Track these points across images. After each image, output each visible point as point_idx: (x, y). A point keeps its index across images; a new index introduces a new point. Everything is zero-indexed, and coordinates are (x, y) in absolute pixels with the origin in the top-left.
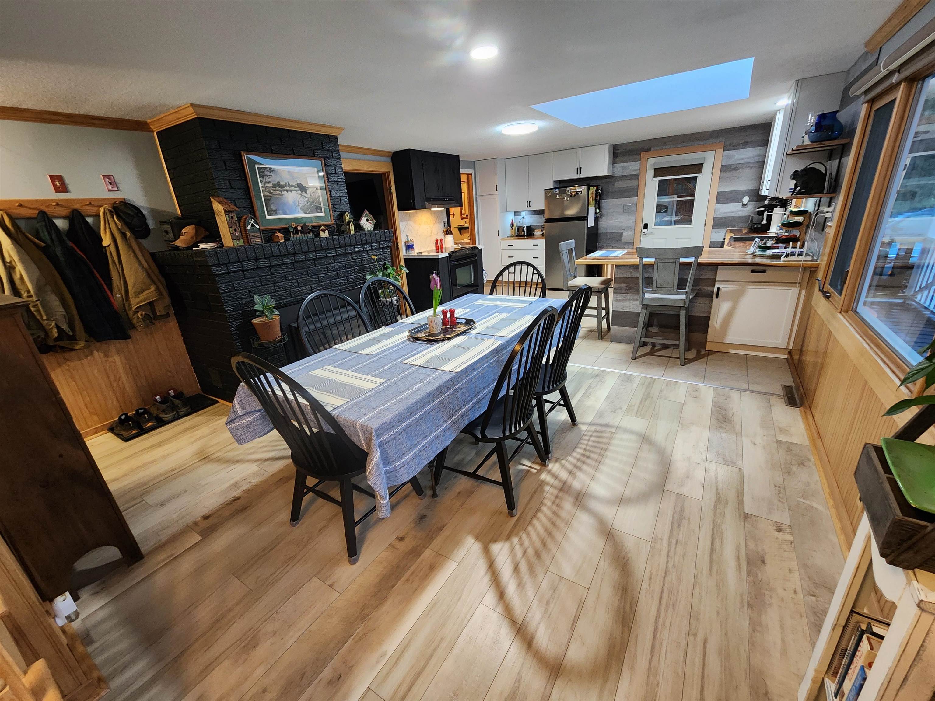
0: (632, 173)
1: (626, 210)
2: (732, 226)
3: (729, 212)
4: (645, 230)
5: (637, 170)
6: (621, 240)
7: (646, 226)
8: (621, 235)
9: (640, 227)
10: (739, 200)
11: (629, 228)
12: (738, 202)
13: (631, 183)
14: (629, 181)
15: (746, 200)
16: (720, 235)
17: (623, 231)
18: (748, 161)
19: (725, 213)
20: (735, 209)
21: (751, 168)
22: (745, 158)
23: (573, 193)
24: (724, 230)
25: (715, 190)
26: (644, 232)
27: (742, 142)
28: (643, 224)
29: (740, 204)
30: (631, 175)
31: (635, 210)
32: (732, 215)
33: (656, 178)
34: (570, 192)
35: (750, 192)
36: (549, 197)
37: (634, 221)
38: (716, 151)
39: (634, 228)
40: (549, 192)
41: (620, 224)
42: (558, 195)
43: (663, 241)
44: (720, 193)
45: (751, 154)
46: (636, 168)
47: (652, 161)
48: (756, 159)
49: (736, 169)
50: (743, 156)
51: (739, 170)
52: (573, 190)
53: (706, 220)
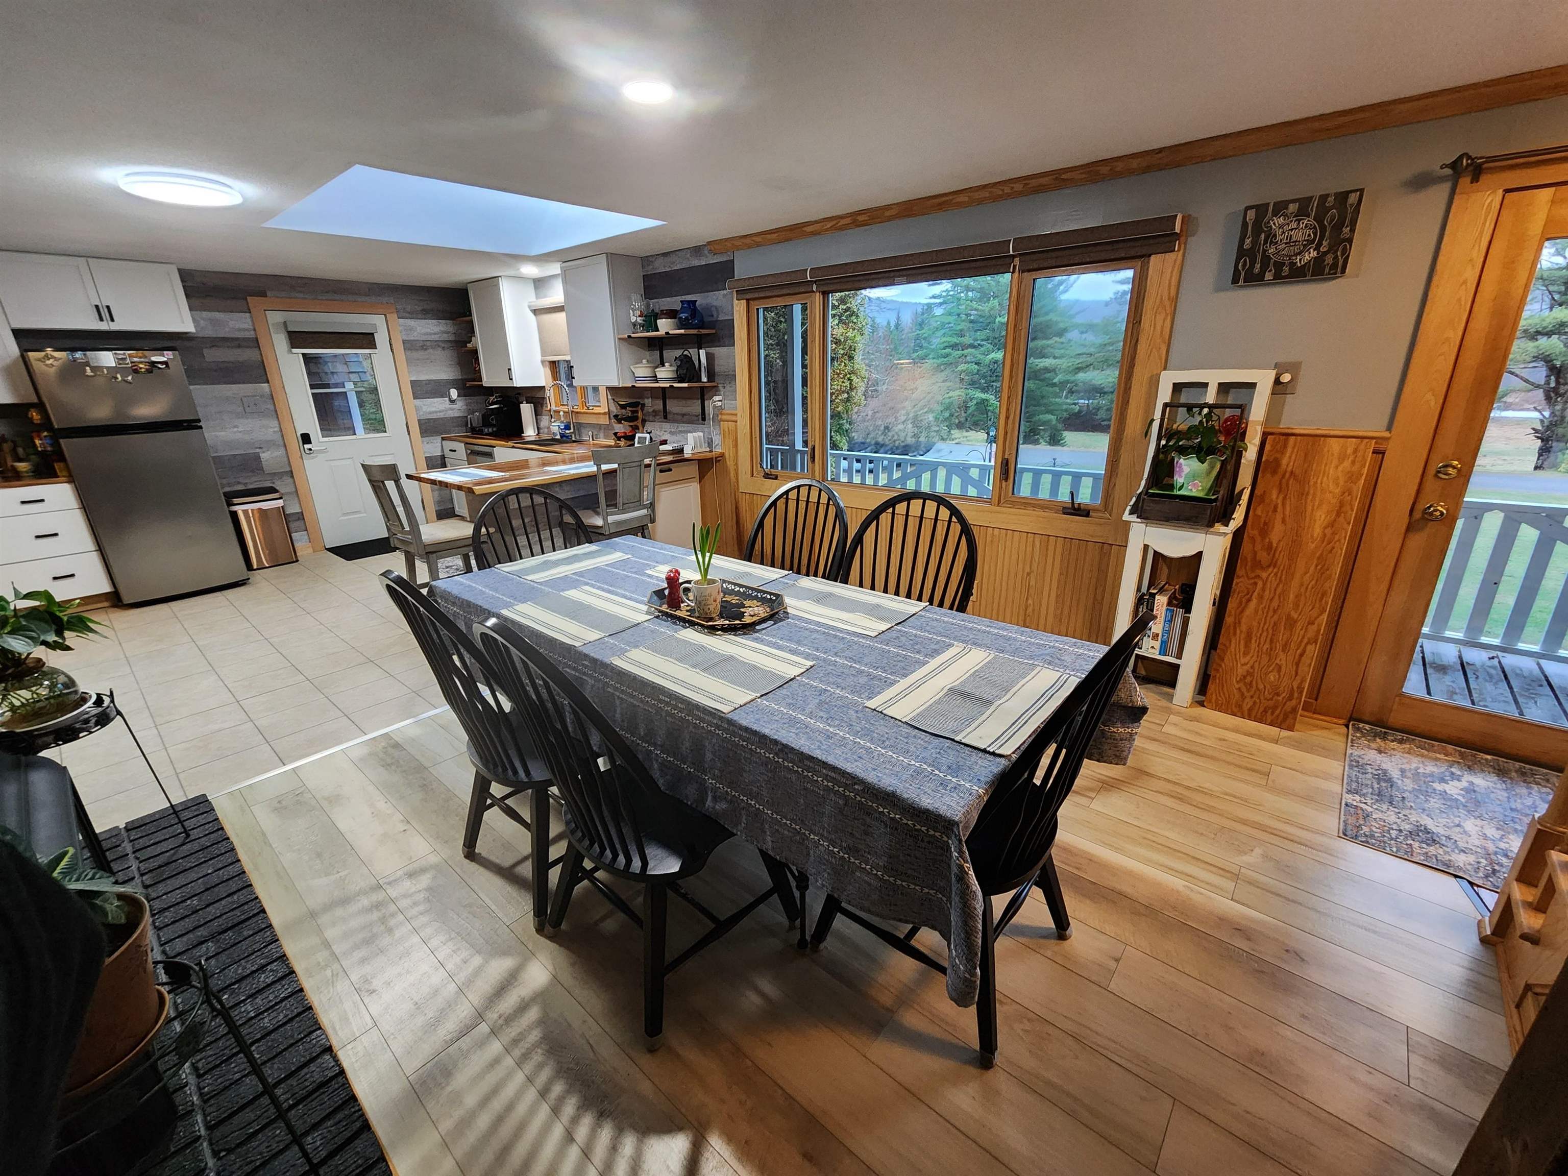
0: (239, 335)
1: (248, 409)
2: (446, 433)
3: (436, 412)
4: (307, 446)
5: (249, 330)
6: (262, 469)
7: (306, 439)
8: (257, 458)
9: (294, 443)
10: (444, 394)
11: (270, 444)
12: (442, 396)
13: (247, 354)
14: (239, 351)
15: (454, 393)
16: (434, 447)
17: (258, 450)
18: (436, 337)
19: (431, 413)
20: (442, 407)
21: (443, 348)
22: (431, 334)
23: (141, 366)
24: (439, 439)
25: (408, 377)
26: (310, 449)
27: (419, 309)
28: (299, 435)
29: (447, 399)
30: (237, 339)
31: (272, 407)
32: (441, 415)
33: (294, 350)
34: (128, 361)
35: (455, 384)
36: (53, 370)
37: (277, 429)
38: (385, 315)
39: (281, 443)
40: (47, 357)
41: (247, 437)
42: (88, 368)
43: (349, 462)
44: (414, 383)
45: (437, 329)
46: (246, 326)
47: (275, 317)
48: (445, 337)
49: (424, 347)
50: (428, 331)
51: (429, 351)
52: (140, 358)
53: (407, 424)
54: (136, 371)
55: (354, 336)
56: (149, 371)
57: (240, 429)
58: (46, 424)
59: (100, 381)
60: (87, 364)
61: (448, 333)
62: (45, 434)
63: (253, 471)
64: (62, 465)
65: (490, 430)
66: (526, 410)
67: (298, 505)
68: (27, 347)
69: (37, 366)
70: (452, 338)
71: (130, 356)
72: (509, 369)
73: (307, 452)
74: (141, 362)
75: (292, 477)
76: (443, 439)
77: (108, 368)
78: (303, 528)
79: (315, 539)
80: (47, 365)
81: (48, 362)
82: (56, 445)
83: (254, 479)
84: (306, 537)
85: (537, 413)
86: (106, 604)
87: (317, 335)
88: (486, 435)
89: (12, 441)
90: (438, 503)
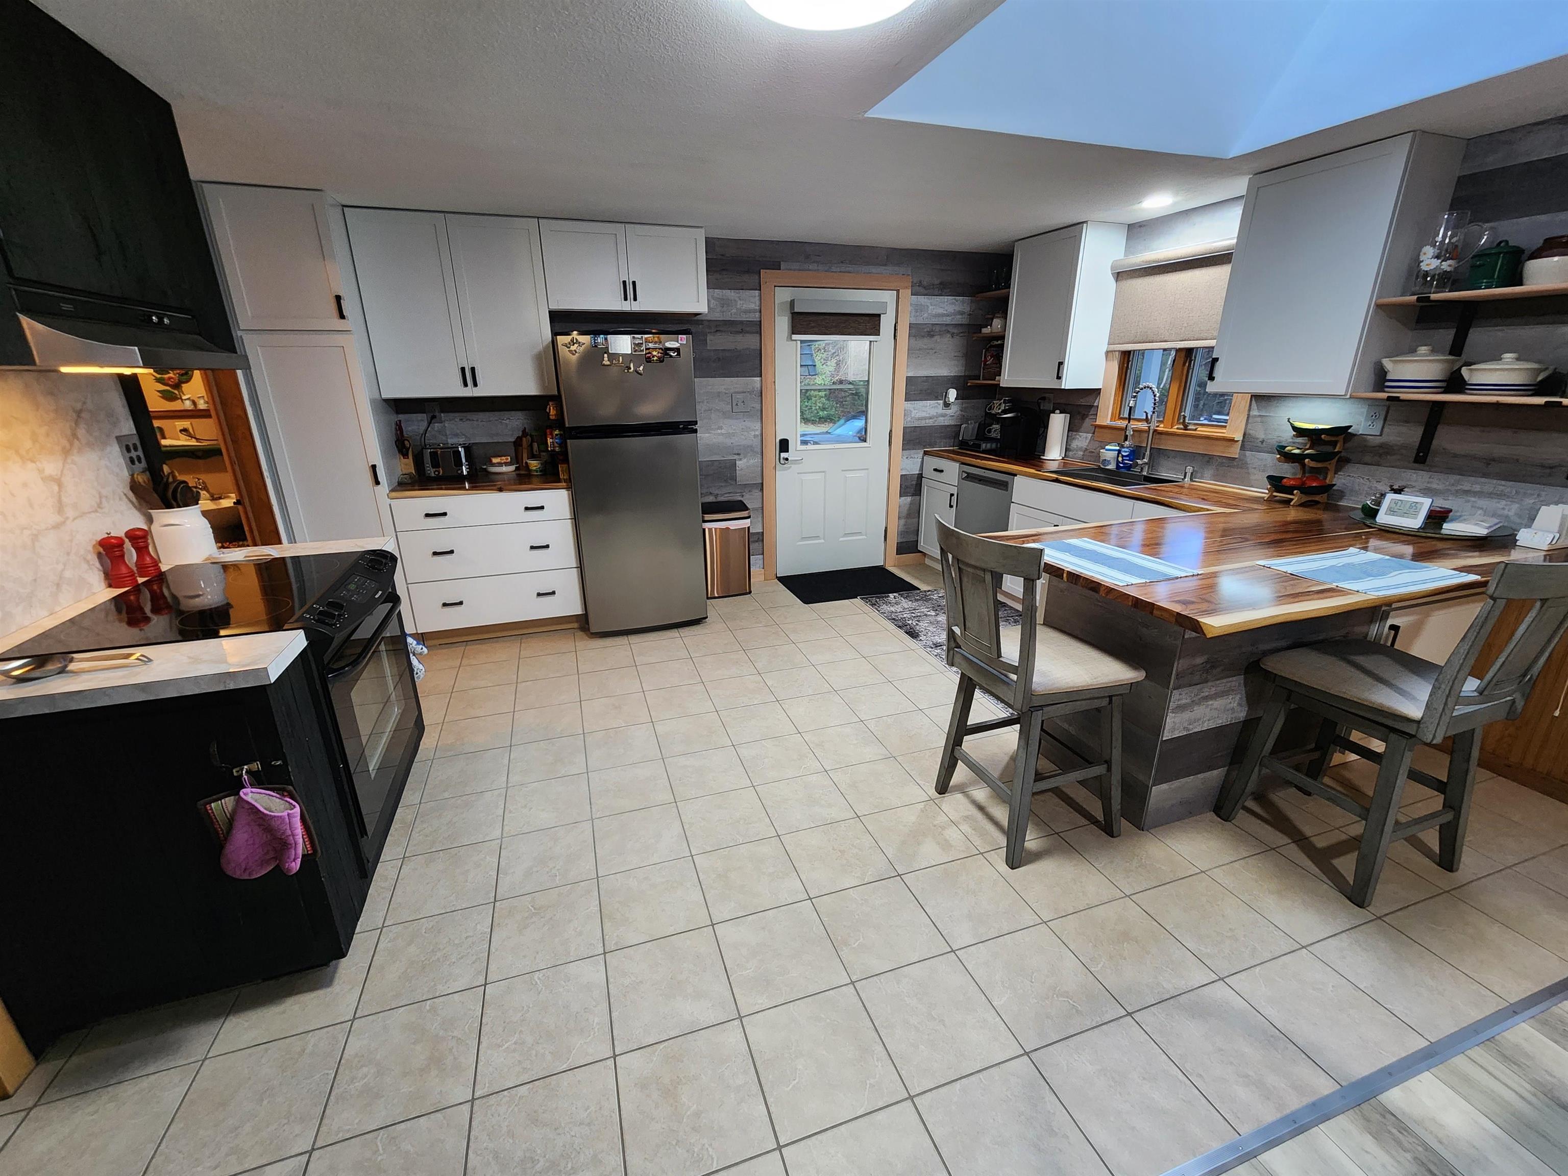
0: (744, 317)
1: (736, 407)
2: (931, 445)
3: (925, 418)
4: (783, 455)
5: (754, 311)
6: (735, 478)
7: (784, 445)
8: (733, 464)
9: (772, 448)
10: (940, 395)
11: (746, 450)
12: (937, 398)
13: (747, 342)
14: (739, 337)
15: (952, 394)
16: (913, 463)
17: (736, 457)
18: (948, 320)
19: (919, 419)
20: (933, 412)
21: (953, 335)
22: (943, 315)
23: (655, 353)
24: (921, 452)
25: (904, 372)
26: (787, 459)
27: (937, 282)
28: (778, 441)
29: (941, 402)
30: (741, 322)
31: (758, 407)
32: (930, 423)
33: (795, 337)
34: (643, 347)
35: (954, 382)
36: (574, 358)
37: (758, 433)
38: (898, 291)
39: (759, 451)
40: (573, 342)
41: (728, 442)
42: (606, 355)
43: (820, 476)
44: (909, 380)
45: (951, 309)
46: (752, 306)
47: (783, 295)
48: (959, 319)
49: (930, 335)
50: (941, 311)
51: (936, 338)
52: (656, 343)
53: (891, 431)
54: (649, 360)
55: (859, 319)
56: (661, 360)
57: (723, 431)
58: (559, 422)
59: (614, 370)
60: (606, 350)
61: (962, 313)
62: (557, 432)
63: (726, 481)
64: (565, 466)
65: (989, 446)
66: (1058, 423)
67: (760, 525)
68: (558, 330)
69: (563, 351)
70: (965, 321)
71: (647, 341)
72: (1061, 364)
73: (782, 461)
74: (655, 349)
75: (762, 490)
76: (926, 453)
77: (624, 355)
78: (761, 552)
79: (769, 564)
80: (570, 351)
81: (573, 348)
82: (563, 445)
83: (724, 491)
84: (761, 562)
85: (1073, 428)
86: (576, 625)
87: (822, 317)
88: (984, 452)
89: (531, 436)
90: (901, 534)
